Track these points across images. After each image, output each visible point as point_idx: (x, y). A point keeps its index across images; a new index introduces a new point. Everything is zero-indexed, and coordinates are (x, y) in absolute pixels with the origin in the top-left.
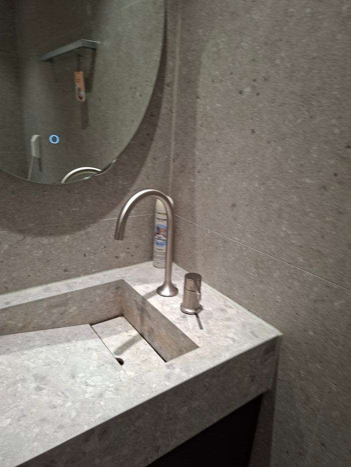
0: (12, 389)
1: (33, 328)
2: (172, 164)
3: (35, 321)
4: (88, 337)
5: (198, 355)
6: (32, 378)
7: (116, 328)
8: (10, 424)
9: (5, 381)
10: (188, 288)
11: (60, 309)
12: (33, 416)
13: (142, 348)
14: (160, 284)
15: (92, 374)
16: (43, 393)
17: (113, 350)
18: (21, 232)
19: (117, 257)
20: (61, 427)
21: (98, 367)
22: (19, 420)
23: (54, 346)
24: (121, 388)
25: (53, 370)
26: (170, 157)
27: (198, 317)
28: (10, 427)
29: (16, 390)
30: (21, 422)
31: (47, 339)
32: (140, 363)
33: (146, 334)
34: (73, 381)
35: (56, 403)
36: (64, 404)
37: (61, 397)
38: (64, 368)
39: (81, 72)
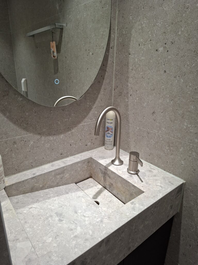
0: (47, 222)
1: (47, 187)
2: (113, 91)
3: (48, 183)
4: (77, 190)
5: (145, 196)
6: (55, 214)
7: (89, 184)
8: (52, 241)
9: (42, 217)
10: (132, 160)
11: (61, 175)
12: (62, 235)
13: (107, 195)
14: (114, 158)
15: (85, 211)
16: (63, 222)
17: (91, 196)
18: (39, 134)
19: (86, 145)
20: (86, 240)
21: (87, 206)
22: (56, 238)
23: (61, 196)
24: (111, 217)
25: (65, 210)
26: (112, 88)
27: (138, 176)
28: (52, 242)
29: (49, 222)
30: (58, 239)
31: (56, 193)
32: (108, 203)
33: (108, 187)
34: (76, 215)
35: (72, 228)
36: (76, 228)
37: (74, 224)
38: (70, 208)
39: (54, 42)
